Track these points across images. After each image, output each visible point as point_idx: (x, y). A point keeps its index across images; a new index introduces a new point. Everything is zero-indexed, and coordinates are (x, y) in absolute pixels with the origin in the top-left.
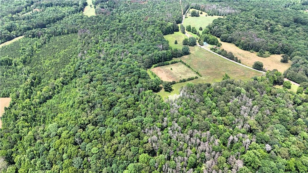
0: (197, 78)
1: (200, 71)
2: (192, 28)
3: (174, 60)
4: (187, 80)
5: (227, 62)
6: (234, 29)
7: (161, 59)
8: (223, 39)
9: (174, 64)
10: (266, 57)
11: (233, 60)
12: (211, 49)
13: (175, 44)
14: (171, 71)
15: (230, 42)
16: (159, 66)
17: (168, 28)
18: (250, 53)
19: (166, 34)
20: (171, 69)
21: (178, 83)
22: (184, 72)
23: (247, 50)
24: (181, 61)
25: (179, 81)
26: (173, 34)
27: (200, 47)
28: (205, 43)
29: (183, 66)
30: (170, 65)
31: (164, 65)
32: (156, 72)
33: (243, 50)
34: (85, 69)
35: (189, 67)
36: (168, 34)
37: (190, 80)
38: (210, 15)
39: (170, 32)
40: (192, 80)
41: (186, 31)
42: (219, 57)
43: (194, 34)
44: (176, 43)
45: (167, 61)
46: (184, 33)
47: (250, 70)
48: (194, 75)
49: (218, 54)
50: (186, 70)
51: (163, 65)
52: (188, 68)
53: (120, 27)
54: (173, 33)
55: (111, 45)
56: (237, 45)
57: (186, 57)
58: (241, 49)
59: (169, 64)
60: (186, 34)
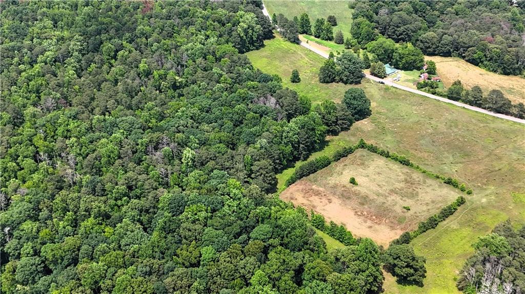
0: (461, 202)
1: (453, 170)
2: (313, 23)
3: (337, 143)
4: (439, 217)
7: (297, 149)
11: (507, 113)
12: (420, 86)
13: (293, 82)
14: (355, 188)
15: (447, 54)
16: (301, 177)
20: (353, 181)
21: (417, 235)
22: (402, 185)
23: (515, 75)
24: (362, 146)
25: (417, 230)
26: (262, 49)
27: (382, 83)
28: (388, 69)
29: (381, 161)
30: (333, 164)
31: (313, 169)
32: (305, 201)
33: (501, 74)
35: (405, 163)
37: (448, 215)
39: (252, 42)
40: (454, 214)
41: (301, 37)
43: (327, 40)
44: (296, 79)
45: (315, 150)
46: (296, 41)
49: (450, 98)
50: (402, 177)
52: (406, 169)
54: (263, 46)
56: (474, 62)
57: (364, 124)
58: (495, 71)
59: (328, 163)
60: (303, 44)
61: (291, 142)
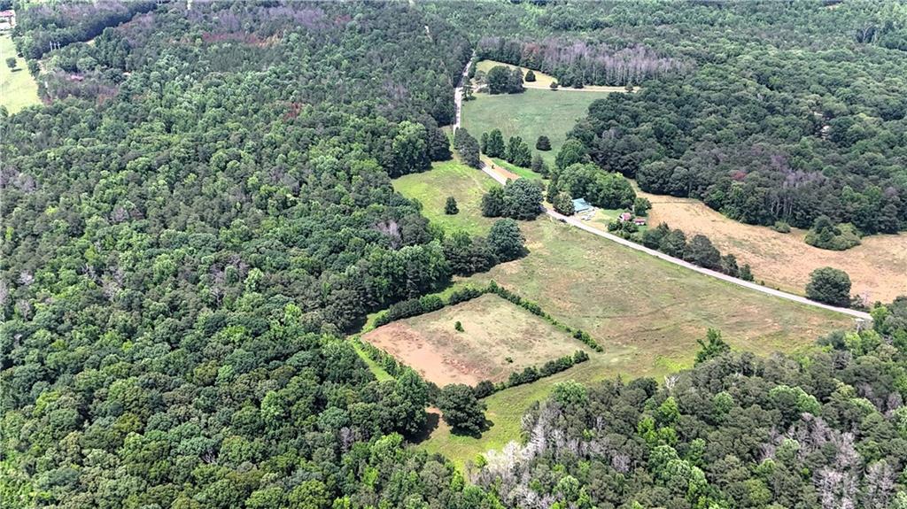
0: (582, 358)
1: (592, 327)
2: (506, 142)
3: (461, 284)
4: (542, 371)
5: (694, 281)
6: (688, 139)
7: (403, 285)
8: (653, 182)
9: (465, 305)
10: (847, 248)
11: (715, 269)
12: (613, 228)
13: (448, 213)
14: (461, 335)
15: (681, 193)
16: (397, 318)
17: (404, 146)
18: (776, 234)
19: (399, 175)
20: (459, 327)
21: (504, 388)
22: (519, 336)
23: (764, 224)
24: (493, 289)
25: (506, 382)
26: (427, 172)
27: (563, 221)
28: (578, 204)
29: (506, 308)
30: (446, 308)
31: (419, 312)
32: (390, 345)
33: (743, 222)
34: (41, 360)
35: (537, 312)
36: (407, 172)
37: (556, 371)
38: (569, 85)
39: (412, 162)
40: (566, 371)
41: (483, 158)
42: (656, 260)
43: (522, 166)
44: (451, 209)
45: (430, 291)
46: (476, 165)
47: (799, 308)
48: (572, 349)
49: (647, 245)
50: (525, 327)
51: (418, 314)
52: (534, 319)
53: (178, 154)
54: (429, 168)
55: (148, 239)
56: (715, 206)
57: (511, 267)
58: (737, 219)
59: (440, 306)
60: (487, 169)
61: (393, 274)
